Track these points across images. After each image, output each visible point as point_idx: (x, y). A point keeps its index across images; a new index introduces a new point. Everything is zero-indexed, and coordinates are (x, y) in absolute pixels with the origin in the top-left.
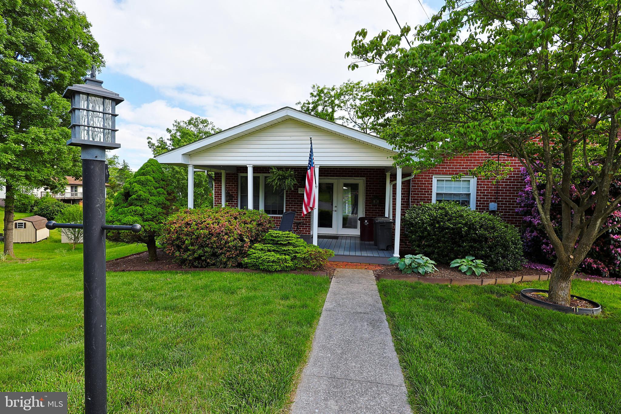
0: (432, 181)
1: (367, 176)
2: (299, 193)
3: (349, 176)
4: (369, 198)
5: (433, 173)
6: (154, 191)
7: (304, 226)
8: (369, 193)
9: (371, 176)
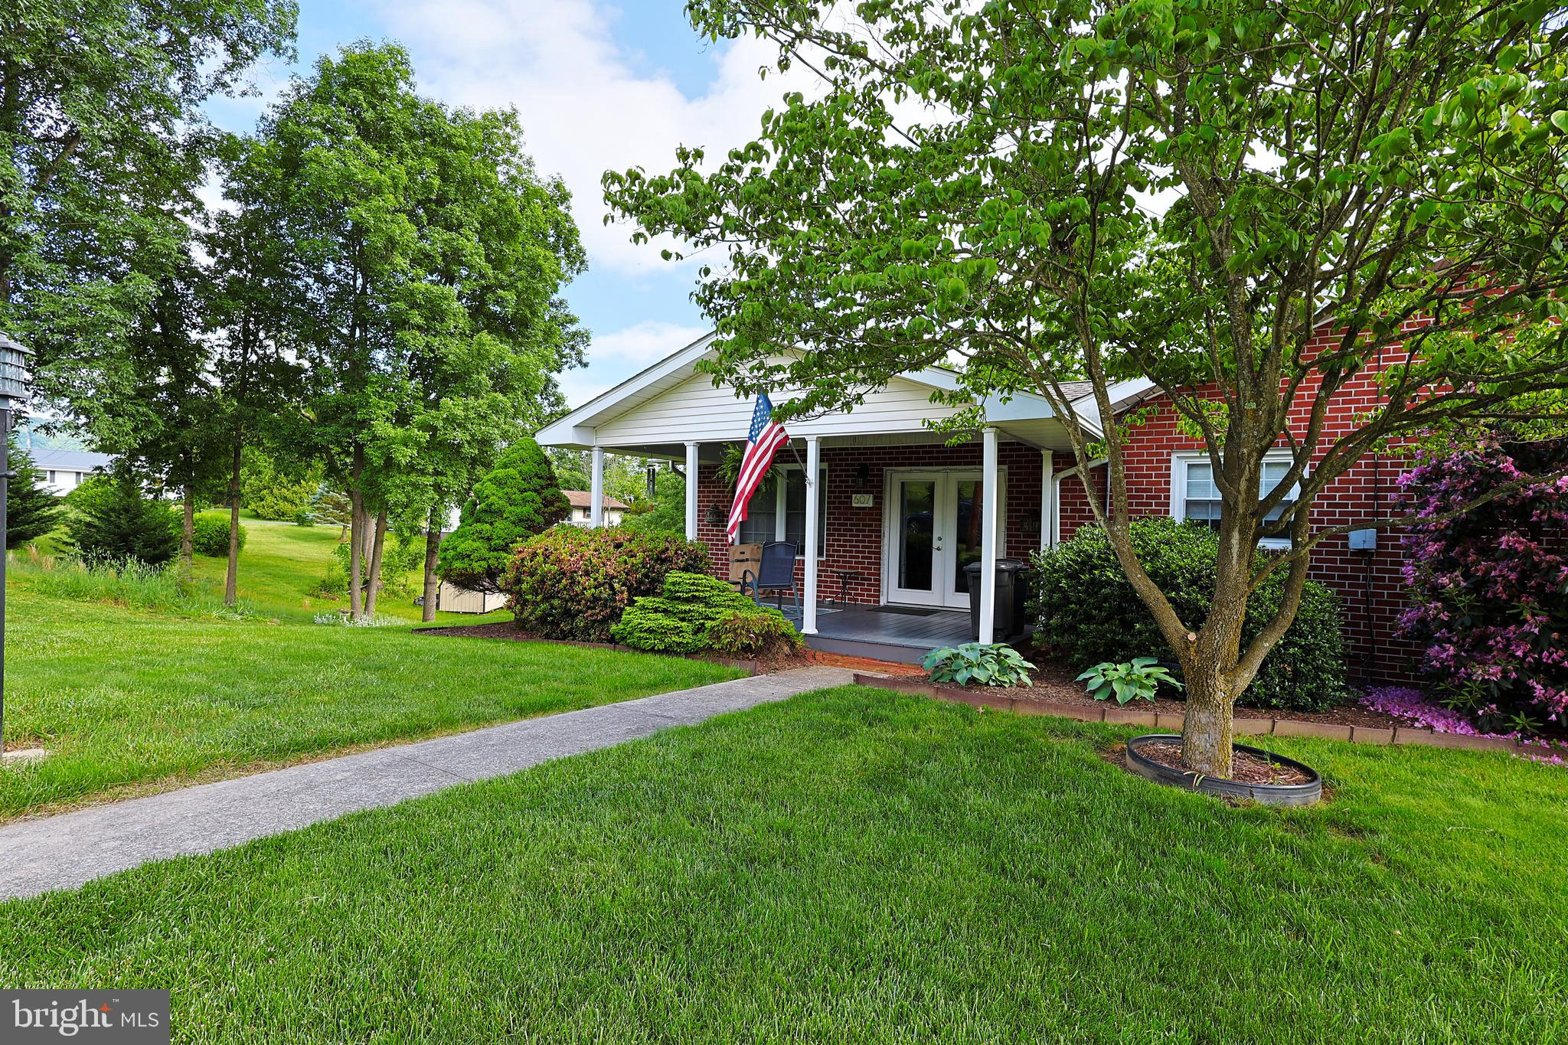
0: (1168, 468)
1: (1010, 462)
2: (854, 505)
3: (966, 464)
4: (1017, 517)
5: (1171, 447)
6: (518, 497)
7: (864, 585)
8: (1017, 505)
9: (1021, 462)
